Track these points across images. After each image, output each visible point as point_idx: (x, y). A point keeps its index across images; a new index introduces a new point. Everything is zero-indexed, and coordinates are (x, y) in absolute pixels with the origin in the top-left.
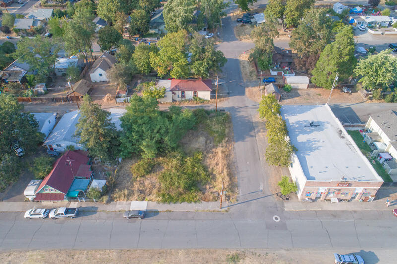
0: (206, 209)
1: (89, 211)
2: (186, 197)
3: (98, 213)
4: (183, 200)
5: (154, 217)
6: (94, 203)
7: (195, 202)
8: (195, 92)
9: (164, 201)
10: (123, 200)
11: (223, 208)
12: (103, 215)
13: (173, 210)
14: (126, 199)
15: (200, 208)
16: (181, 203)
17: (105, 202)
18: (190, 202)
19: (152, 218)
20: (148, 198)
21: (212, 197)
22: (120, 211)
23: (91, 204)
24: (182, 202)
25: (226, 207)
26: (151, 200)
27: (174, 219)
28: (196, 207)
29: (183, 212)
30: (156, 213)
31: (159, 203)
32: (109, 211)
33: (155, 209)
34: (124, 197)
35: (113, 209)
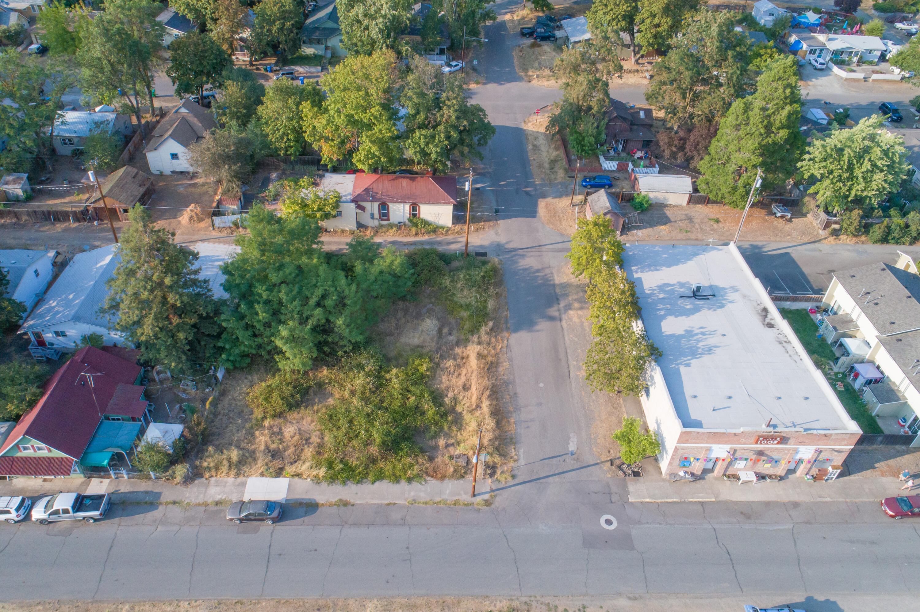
0: (437, 499)
1: (138, 503)
2: (387, 467)
3: (161, 508)
4: (380, 476)
5: (306, 519)
6: (150, 482)
7: (410, 480)
8: (414, 208)
9: (332, 479)
10: (228, 474)
11: (479, 494)
12: (176, 512)
13: (352, 501)
14: (233, 472)
15: (422, 494)
16: (373, 483)
17: (178, 479)
18: (396, 479)
19: (300, 520)
20: (290, 470)
21: (452, 470)
22: (217, 503)
23: (143, 486)
24: (377, 480)
25: (485, 493)
26: (298, 475)
27: (355, 524)
28: (412, 494)
29: (380, 505)
30: (310, 507)
31: (318, 483)
32: (188, 504)
33: (307, 497)
34: (230, 467)
35: (200, 500)
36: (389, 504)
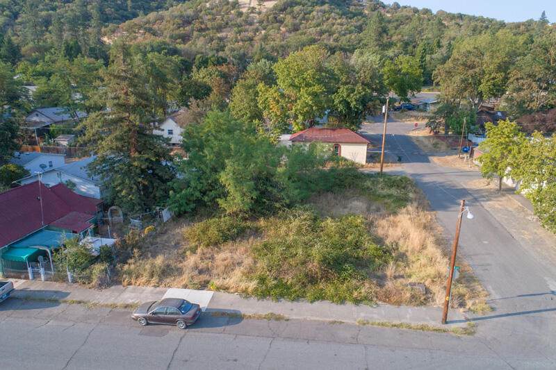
0: (397, 322)
5: (228, 328)
8: (337, 147)
9: (263, 294)
10: (148, 282)
11: (452, 322)
13: (287, 316)
14: (155, 280)
15: (375, 316)
16: (312, 302)
18: (342, 301)
19: (219, 329)
20: (217, 282)
21: (408, 295)
22: (126, 306)
25: (460, 321)
26: (226, 289)
27: (289, 338)
28: (362, 314)
29: (323, 323)
30: (234, 318)
31: (246, 297)
32: (95, 305)
33: (232, 309)
36: (334, 322)
